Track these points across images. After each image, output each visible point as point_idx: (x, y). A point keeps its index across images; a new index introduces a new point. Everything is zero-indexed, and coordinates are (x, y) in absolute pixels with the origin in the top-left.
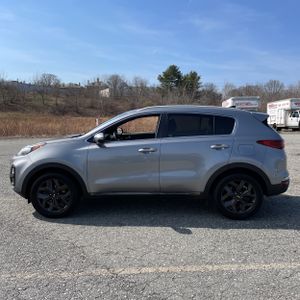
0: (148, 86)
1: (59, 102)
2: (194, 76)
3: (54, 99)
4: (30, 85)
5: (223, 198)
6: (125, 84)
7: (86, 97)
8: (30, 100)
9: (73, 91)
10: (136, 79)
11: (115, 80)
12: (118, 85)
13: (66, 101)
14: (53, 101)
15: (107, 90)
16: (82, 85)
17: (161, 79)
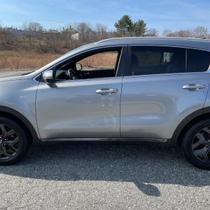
0: (107, 31)
1: (42, 44)
2: (141, 24)
3: (38, 41)
4: (21, 31)
5: (194, 146)
6: (90, 30)
7: (62, 39)
8: (21, 42)
9: (52, 35)
10: (98, 25)
11: (83, 26)
12: (85, 31)
13: (47, 43)
14: (37, 43)
15: (77, 34)
16: (59, 31)
17: (117, 26)
